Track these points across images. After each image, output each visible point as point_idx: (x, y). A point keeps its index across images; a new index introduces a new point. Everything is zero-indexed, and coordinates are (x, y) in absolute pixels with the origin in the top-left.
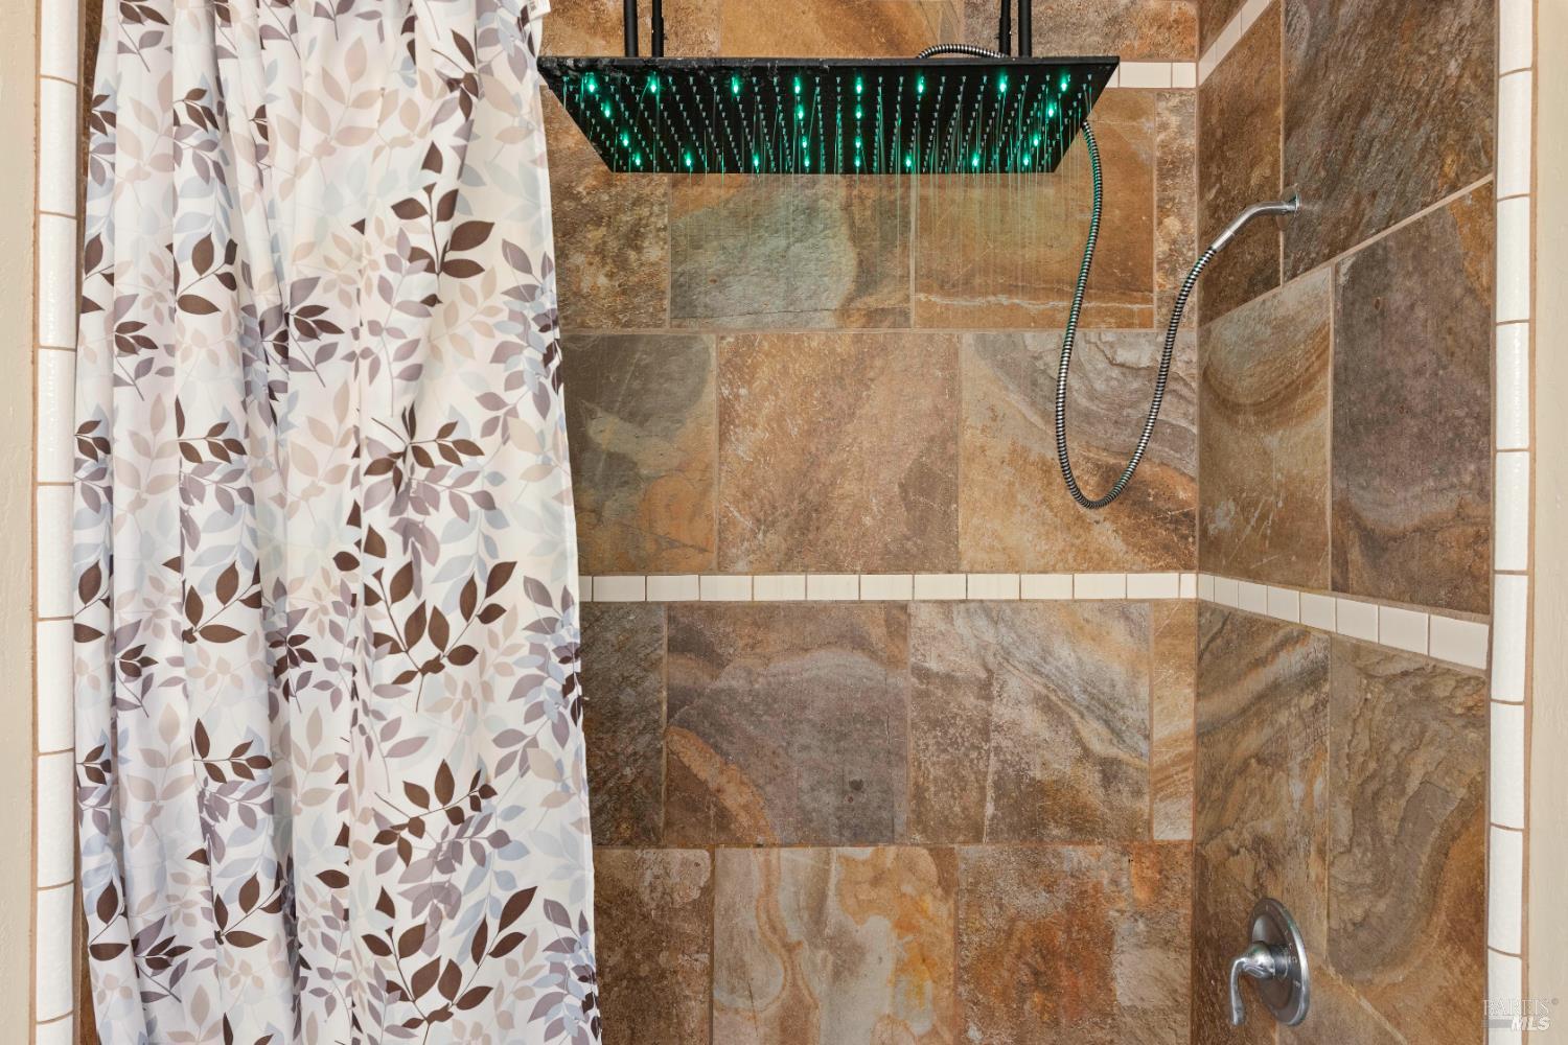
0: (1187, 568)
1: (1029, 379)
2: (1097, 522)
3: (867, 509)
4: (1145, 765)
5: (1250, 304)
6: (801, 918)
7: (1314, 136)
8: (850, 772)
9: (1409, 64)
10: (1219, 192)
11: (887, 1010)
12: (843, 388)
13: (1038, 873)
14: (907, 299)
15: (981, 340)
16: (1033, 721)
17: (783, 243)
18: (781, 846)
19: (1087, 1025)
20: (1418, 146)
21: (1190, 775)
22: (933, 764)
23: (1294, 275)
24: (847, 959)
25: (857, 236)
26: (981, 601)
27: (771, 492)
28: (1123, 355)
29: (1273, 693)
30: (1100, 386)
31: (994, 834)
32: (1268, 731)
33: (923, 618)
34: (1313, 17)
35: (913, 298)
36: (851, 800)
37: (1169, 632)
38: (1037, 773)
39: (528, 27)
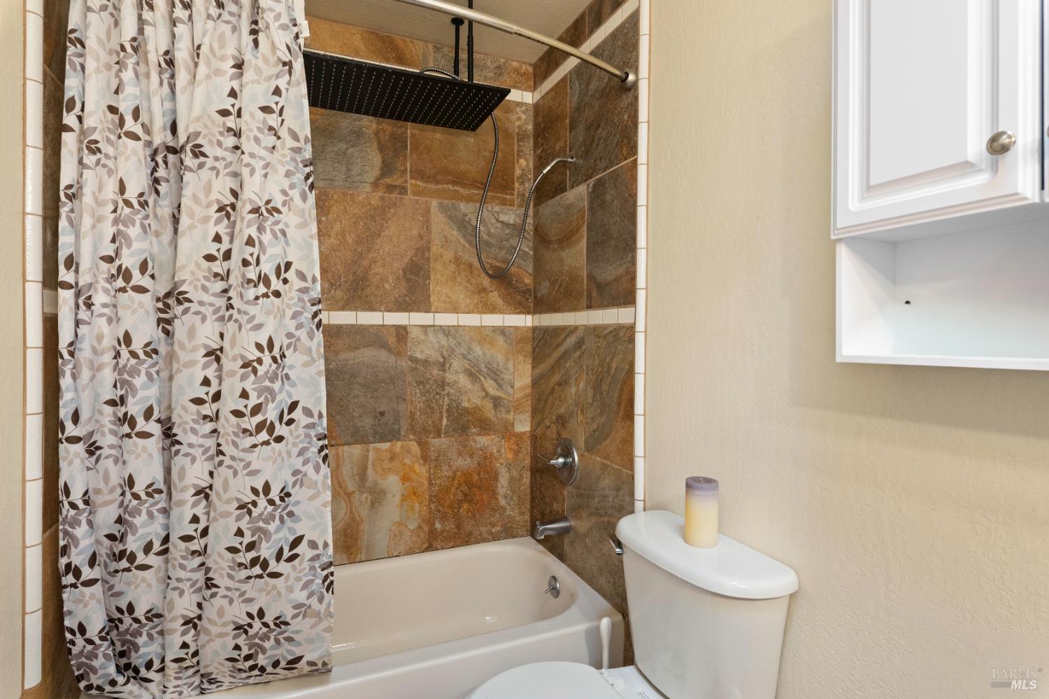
0: (529, 313)
1: (462, 224)
2: (492, 291)
3: (387, 281)
4: (511, 399)
5: (555, 198)
6: (354, 479)
7: (580, 133)
8: (379, 407)
9: (613, 112)
10: (542, 151)
11: (397, 519)
12: (375, 221)
13: (465, 450)
14: (406, 181)
15: (440, 205)
16: (464, 381)
17: (344, 146)
18: (343, 445)
19: (487, 516)
20: (616, 141)
21: (529, 402)
22: (419, 402)
23: (573, 188)
24: (377, 497)
25: (381, 149)
26: (441, 326)
27: (338, 270)
28: (503, 218)
29: (565, 356)
30: (493, 230)
31: (447, 434)
32: (562, 371)
33: (414, 333)
34: (580, 86)
35: (409, 181)
36: (379, 420)
37: (521, 340)
38: (466, 404)
39: (298, 40)
